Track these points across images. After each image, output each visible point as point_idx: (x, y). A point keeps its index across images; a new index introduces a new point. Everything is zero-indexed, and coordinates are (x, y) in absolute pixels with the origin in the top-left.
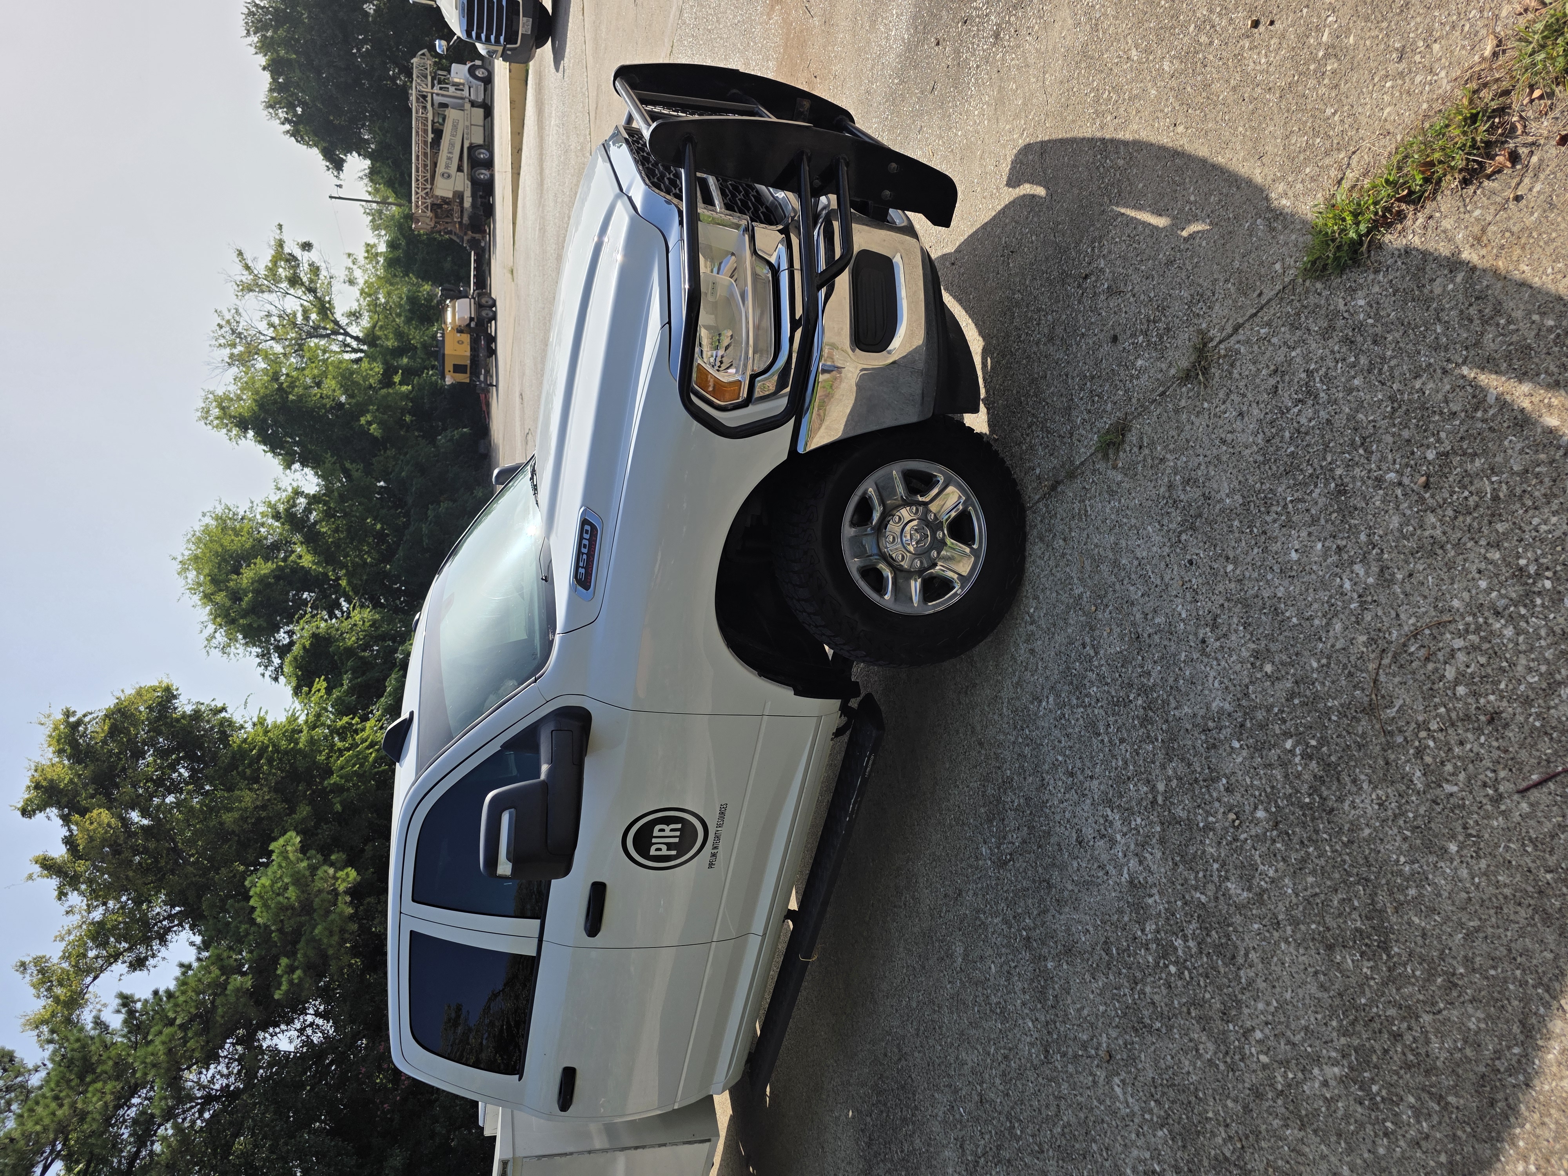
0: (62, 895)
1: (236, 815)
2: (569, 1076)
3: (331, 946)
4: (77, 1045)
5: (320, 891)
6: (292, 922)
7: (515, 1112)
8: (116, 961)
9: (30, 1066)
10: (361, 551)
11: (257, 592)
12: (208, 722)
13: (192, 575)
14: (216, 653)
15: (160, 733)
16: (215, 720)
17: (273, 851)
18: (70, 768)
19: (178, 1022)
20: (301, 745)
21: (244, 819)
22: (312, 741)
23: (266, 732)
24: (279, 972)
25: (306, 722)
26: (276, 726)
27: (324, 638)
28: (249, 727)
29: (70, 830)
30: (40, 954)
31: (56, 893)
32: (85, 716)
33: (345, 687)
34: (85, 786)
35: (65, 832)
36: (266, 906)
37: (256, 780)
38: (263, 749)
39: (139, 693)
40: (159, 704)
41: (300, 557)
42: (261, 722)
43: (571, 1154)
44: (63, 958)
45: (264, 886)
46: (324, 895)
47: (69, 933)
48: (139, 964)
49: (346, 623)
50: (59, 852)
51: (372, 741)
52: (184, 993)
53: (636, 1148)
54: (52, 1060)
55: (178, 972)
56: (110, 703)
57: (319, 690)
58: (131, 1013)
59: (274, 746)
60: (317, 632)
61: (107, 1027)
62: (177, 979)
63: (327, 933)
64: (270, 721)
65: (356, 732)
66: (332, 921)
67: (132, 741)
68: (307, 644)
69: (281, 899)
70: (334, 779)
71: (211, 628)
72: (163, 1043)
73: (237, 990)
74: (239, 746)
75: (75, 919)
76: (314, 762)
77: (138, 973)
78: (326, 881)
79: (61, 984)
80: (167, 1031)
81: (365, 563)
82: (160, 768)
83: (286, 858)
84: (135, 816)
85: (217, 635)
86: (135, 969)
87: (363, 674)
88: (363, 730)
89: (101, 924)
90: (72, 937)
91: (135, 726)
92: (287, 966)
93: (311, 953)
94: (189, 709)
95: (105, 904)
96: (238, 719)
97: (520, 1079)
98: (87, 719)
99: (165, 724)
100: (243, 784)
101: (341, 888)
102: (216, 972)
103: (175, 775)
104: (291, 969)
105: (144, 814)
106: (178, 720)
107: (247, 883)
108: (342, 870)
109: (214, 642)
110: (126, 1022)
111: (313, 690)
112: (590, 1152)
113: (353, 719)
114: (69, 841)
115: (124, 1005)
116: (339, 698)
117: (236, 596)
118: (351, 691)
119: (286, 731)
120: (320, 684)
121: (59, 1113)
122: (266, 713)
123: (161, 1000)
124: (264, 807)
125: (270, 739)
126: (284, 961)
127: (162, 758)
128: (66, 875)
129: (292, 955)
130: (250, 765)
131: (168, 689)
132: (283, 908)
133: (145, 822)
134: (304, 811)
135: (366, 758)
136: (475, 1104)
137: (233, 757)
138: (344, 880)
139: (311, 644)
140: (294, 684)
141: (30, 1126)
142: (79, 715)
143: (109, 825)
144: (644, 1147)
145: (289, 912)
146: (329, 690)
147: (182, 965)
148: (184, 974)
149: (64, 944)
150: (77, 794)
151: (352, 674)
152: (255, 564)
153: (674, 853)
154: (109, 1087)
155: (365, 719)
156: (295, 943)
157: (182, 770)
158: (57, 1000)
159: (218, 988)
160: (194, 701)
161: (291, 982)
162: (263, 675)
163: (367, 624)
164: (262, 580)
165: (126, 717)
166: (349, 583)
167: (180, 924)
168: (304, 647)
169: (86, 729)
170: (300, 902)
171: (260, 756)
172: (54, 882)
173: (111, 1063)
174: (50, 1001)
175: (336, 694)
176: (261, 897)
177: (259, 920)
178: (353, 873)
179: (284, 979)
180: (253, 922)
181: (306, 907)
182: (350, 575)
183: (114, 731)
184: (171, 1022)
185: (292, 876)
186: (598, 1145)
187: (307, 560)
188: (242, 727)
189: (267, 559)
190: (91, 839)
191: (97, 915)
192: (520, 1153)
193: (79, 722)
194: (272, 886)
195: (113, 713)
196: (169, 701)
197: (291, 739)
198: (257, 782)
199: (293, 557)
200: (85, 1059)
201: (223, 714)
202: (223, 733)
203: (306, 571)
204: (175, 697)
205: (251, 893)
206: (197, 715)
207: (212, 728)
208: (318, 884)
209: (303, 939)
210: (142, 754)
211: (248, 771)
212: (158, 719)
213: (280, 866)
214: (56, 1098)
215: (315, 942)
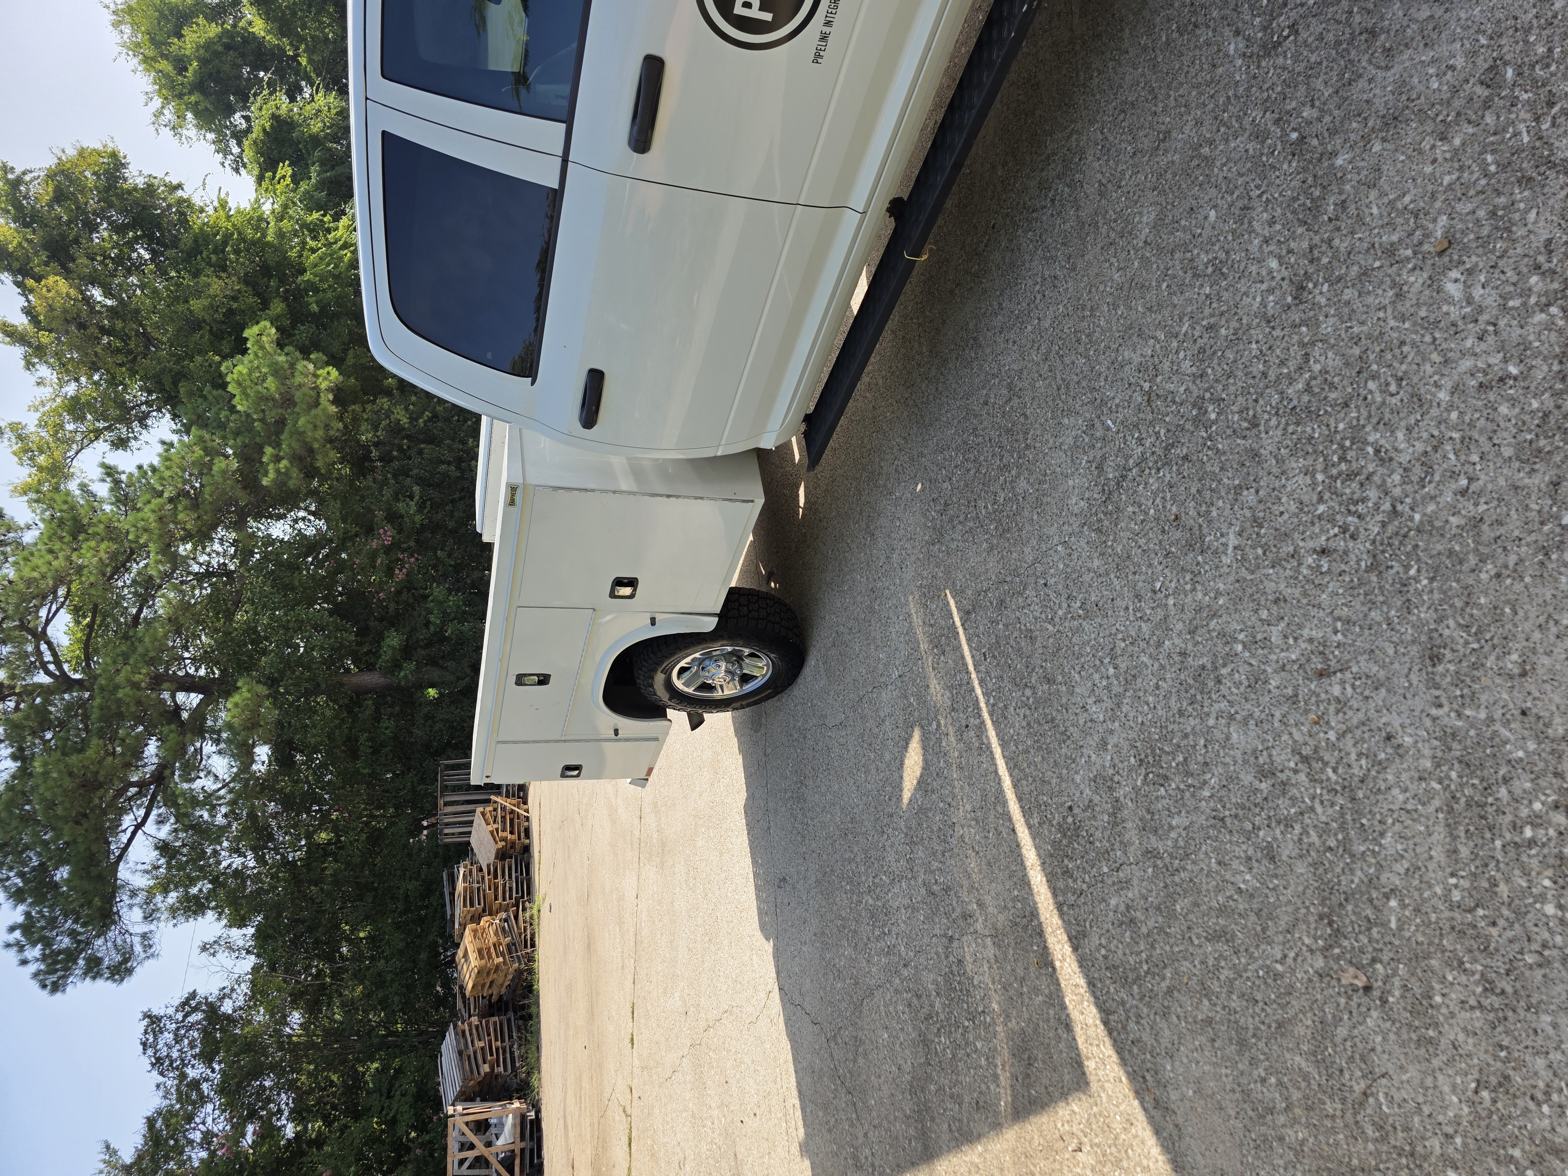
0: (29, 365)
1: (206, 302)
2: (596, 379)
3: (316, 440)
4: (65, 507)
5: (300, 386)
6: (273, 413)
7: (527, 433)
8: (97, 438)
9: (22, 524)
10: (322, 23)
11: (203, 62)
12: (164, 199)
13: (127, 29)
14: (166, 132)
15: (111, 205)
16: (172, 199)
17: (247, 339)
18: (16, 230)
19: (166, 495)
20: (269, 238)
21: (212, 307)
22: (281, 234)
23: (229, 217)
24: (265, 459)
25: (273, 212)
26: (238, 211)
27: (285, 122)
28: (210, 210)
29: (28, 301)
30: (17, 420)
31: (23, 363)
32: (24, 173)
33: (313, 181)
34: (36, 253)
35: (22, 302)
36: (244, 393)
37: (224, 269)
38: (227, 237)
39: (82, 153)
40: (106, 172)
41: (250, 23)
42: (223, 204)
43: (593, 490)
44: (39, 426)
45: (240, 372)
46: (305, 390)
47: (43, 404)
48: (121, 443)
49: (308, 107)
50: (21, 321)
51: (346, 242)
52: (168, 468)
53: (669, 496)
54: (43, 520)
55: (160, 449)
56: (50, 162)
57: (284, 177)
58: (117, 482)
59: (240, 234)
60: (278, 112)
61: (95, 496)
62: (160, 455)
63: (311, 426)
64: (232, 204)
65: (329, 231)
66: (316, 416)
67: (81, 209)
68: (267, 126)
69: (259, 388)
70: (307, 276)
71: (157, 102)
72: (153, 511)
73: (224, 472)
74: (201, 229)
75: (46, 392)
76: (285, 258)
77: (120, 451)
78: (306, 376)
79: (41, 452)
80: (156, 501)
81: (327, 39)
82: (116, 245)
83: (262, 348)
84: (97, 293)
85: (166, 112)
86: (117, 448)
87: (333, 168)
88: (337, 229)
89: (75, 399)
90: (47, 408)
91: (82, 192)
92: (272, 455)
93: (296, 445)
94: (140, 182)
95: (77, 380)
96: (197, 201)
97: (533, 383)
98: (27, 178)
99: (116, 195)
100: (210, 271)
101: (324, 385)
102: (199, 452)
103: (134, 255)
104: (277, 459)
105: (108, 293)
106: (129, 192)
107: (223, 368)
108: (322, 368)
109: (163, 120)
110: (111, 490)
111: (278, 176)
112: (614, 492)
113: (324, 215)
114: (28, 311)
115: (109, 474)
116: (307, 192)
117: (181, 65)
118: (321, 185)
119: (251, 218)
120: (285, 170)
121: (55, 563)
122: (227, 194)
123: (146, 473)
124: (234, 299)
125: (234, 225)
126: (269, 450)
127: (117, 233)
128: (29, 345)
129: (277, 445)
130: (215, 252)
131: (114, 155)
132: (264, 399)
133: (109, 302)
134: (278, 307)
135: (341, 258)
136: (477, 418)
137: (196, 241)
138: (325, 379)
139: (272, 126)
140: (256, 172)
141: (27, 572)
142: (18, 171)
143: (68, 295)
144: (677, 497)
145: (270, 404)
146: (296, 180)
147: (163, 443)
148: (167, 451)
149: (38, 415)
150: (29, 260)
151: (321, 165)
152: (198, 25)
153: (768, 17)
154: (103, 546)
155: (336, 218)
156: (278, 433)
157: (142, 251)
158: (41, 469)
159: (204, 469)
160: (146, 172)
161: (278, 471)
162: (223, 164)
163: (333, 111)
164: (208, 45)
165: (71, 181)
166: (310, 61)
167: (159, 410)
168: (264, 130)
169: (28, 190)
170: (281, 394)
171: (225, 243)
172: (18, 351)
173: (102, 526)
174: (34, 470)
175: (304, 186)
176: (239, 384)
177: (239, 408)
178: (334, 373)
179: (271, 467)
180: (232, 409)
181: (288, 401)
182: (310, 51)
183: (60, 196)
184: (160, 494)
185: (269, 366)
186: (624, 487)
187: (259, 27)
188: (202, 211)
189: (210, 19)
190: (51, 308)
191: (71, 389)
192: (532, 480)
193: (18, 181)
194: (250, 374)
195: (55, 175)
196: (118, 170)
197: (257, 228)
198: (224, 271)
199: (242, 24)
200: (76, 520)
201: (180, 193)
202: (182, 214)
203: (259, 43)
204: (124, 166)
205: (228, 379)
206: (150, 189)
207: (169, 206)
208: (298, 379)
209: (287, 429)
210: (93, 228)
211: (214, 258)
212: (108, 189)
213: (256, 355)
214: (51, 551)
215: (300, 434)
